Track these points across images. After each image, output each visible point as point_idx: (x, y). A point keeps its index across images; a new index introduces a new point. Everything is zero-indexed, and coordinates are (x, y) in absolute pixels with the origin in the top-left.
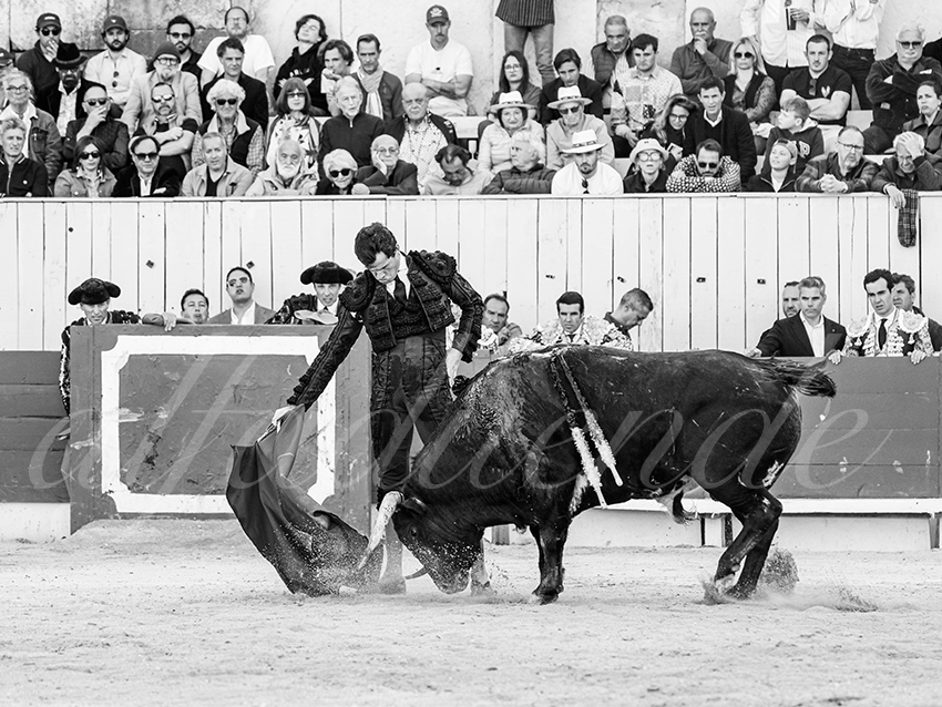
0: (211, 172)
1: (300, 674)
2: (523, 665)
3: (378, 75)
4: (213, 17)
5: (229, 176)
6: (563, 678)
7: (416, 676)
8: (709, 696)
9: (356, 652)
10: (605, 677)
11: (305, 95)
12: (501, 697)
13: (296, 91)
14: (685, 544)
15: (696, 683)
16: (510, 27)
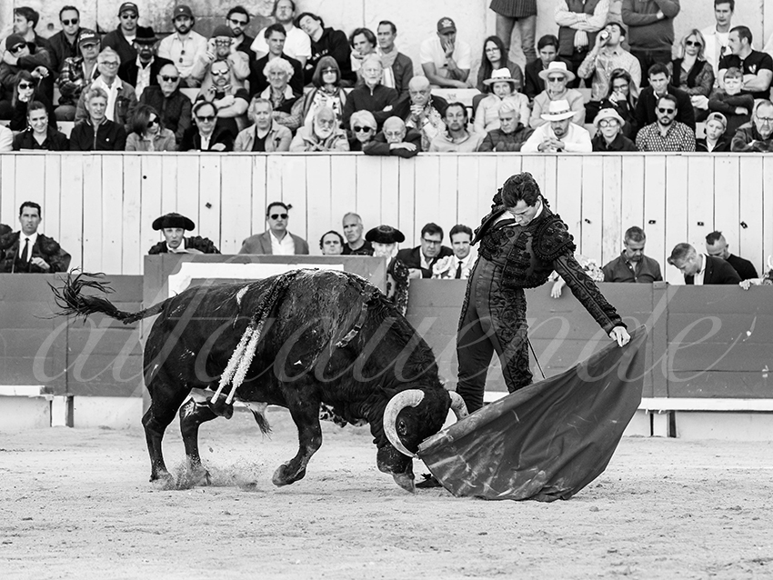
0: (259, 131)
1: (328, 537)
2: (508, 530)
3: (393, 55)
4: (261, 7)
5: (274, 134)
6: (540, 542)
7: (421, 539)
8: (657, 557)
9: (374, 519)
10: (573, 541)
11: (336, 72)
12: (489, 556)
13: (329, 69)
14: (638, 434)
15: (646, 546)
16: (501, 17)
